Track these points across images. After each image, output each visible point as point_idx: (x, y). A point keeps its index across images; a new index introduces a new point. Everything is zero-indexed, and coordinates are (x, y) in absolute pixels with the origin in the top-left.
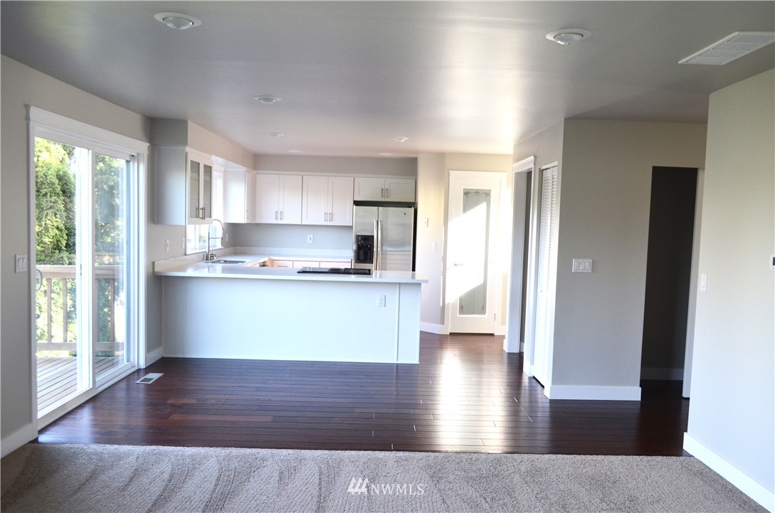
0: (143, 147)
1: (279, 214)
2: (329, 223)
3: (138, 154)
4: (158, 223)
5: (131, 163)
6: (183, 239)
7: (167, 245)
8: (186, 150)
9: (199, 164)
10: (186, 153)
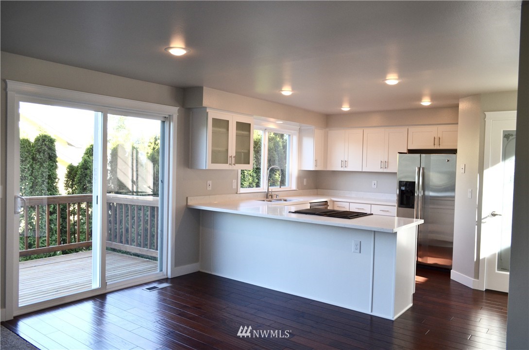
0: (174, 111)
1: (344, 163)
2: (385, 171)
3: (169, 115)
4: (191, 168)
5: (166, 122)
6: (234, 181)
7: (208, 185)
8: (208, 110)
9: (228, 122)
10: (207, 113)
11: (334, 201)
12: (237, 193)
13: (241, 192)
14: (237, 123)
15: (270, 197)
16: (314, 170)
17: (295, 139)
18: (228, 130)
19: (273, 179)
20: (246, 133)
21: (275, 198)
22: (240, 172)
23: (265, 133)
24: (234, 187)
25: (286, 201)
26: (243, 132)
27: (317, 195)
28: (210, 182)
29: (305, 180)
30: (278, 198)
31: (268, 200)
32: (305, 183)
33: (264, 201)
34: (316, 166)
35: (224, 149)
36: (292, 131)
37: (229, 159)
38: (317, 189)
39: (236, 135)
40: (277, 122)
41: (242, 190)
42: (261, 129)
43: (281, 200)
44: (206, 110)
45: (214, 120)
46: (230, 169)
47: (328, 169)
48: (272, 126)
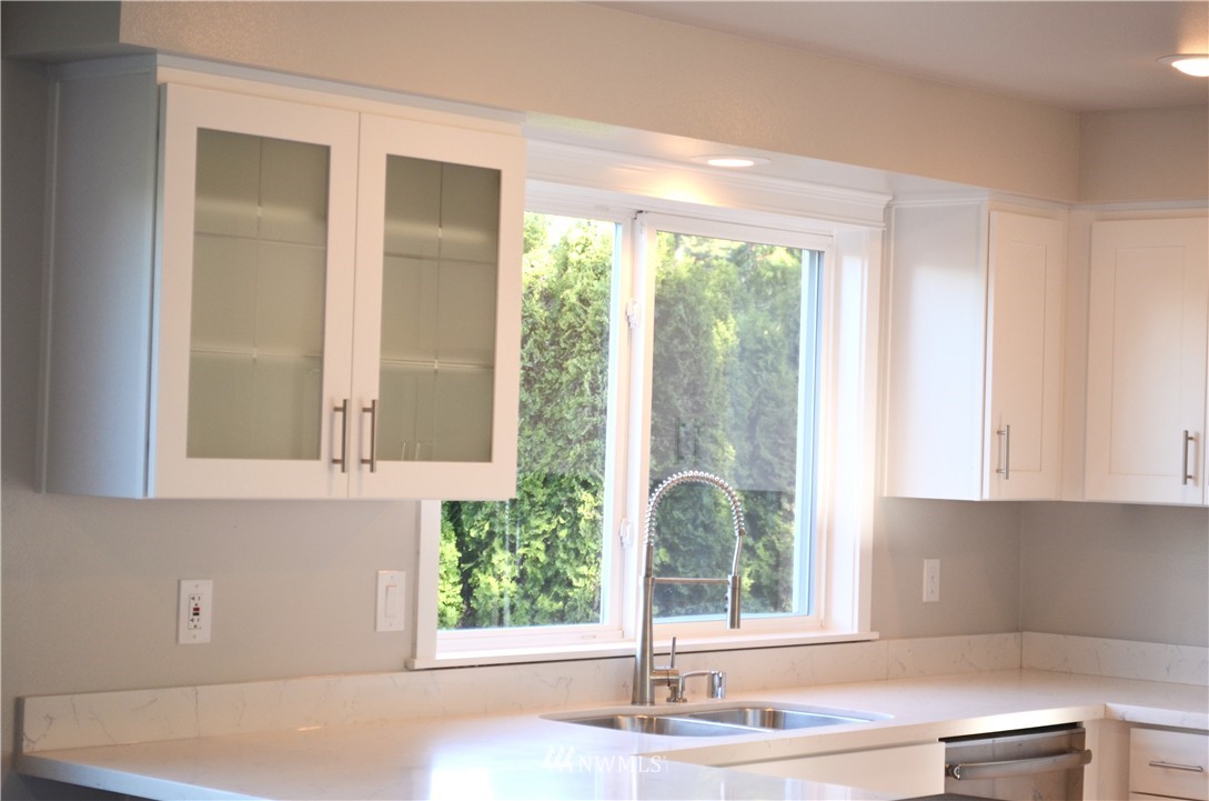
4: (53, 490)
6: (391, 580)
7: (186, 612)
8: (163, 74)
9: (320, 156)
10: (161, 91)
11: (1127, 727)
12: (408, 667)
13: (443, 656)
14: (397, 165)
15: (665, 691)
16: (986, 497)
17: (855, 281)
18: (323, 216)
19: (770, 547)
20: (466, 237)
21: (702, 702)
22: (433, 516)
23: (632, 237)
24: (391, 618)
25: (773, 719)
26: (440, 233)
27: (1024, 674)
28: (201, 590)
29: (931, 569)
30: (723, 700)
31: (644, 710)
32: (930, 591)
33: (610, 722)
34: (1002, 470)
35: (287, 354)
36: (837, 229)
37: (330, 426)
38: (1017, 629)
39: (386, 254)
40: (713, 162)
41: (455, 645)
42: (601, 211)
43: (737, 715)
44: (152, 73)
45: (210, 140)
46: (339, 493)
47: (1092, 495)
48: (677, 189)
